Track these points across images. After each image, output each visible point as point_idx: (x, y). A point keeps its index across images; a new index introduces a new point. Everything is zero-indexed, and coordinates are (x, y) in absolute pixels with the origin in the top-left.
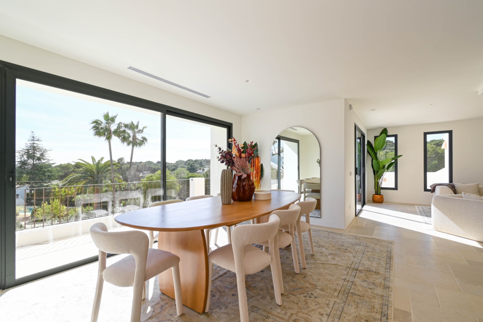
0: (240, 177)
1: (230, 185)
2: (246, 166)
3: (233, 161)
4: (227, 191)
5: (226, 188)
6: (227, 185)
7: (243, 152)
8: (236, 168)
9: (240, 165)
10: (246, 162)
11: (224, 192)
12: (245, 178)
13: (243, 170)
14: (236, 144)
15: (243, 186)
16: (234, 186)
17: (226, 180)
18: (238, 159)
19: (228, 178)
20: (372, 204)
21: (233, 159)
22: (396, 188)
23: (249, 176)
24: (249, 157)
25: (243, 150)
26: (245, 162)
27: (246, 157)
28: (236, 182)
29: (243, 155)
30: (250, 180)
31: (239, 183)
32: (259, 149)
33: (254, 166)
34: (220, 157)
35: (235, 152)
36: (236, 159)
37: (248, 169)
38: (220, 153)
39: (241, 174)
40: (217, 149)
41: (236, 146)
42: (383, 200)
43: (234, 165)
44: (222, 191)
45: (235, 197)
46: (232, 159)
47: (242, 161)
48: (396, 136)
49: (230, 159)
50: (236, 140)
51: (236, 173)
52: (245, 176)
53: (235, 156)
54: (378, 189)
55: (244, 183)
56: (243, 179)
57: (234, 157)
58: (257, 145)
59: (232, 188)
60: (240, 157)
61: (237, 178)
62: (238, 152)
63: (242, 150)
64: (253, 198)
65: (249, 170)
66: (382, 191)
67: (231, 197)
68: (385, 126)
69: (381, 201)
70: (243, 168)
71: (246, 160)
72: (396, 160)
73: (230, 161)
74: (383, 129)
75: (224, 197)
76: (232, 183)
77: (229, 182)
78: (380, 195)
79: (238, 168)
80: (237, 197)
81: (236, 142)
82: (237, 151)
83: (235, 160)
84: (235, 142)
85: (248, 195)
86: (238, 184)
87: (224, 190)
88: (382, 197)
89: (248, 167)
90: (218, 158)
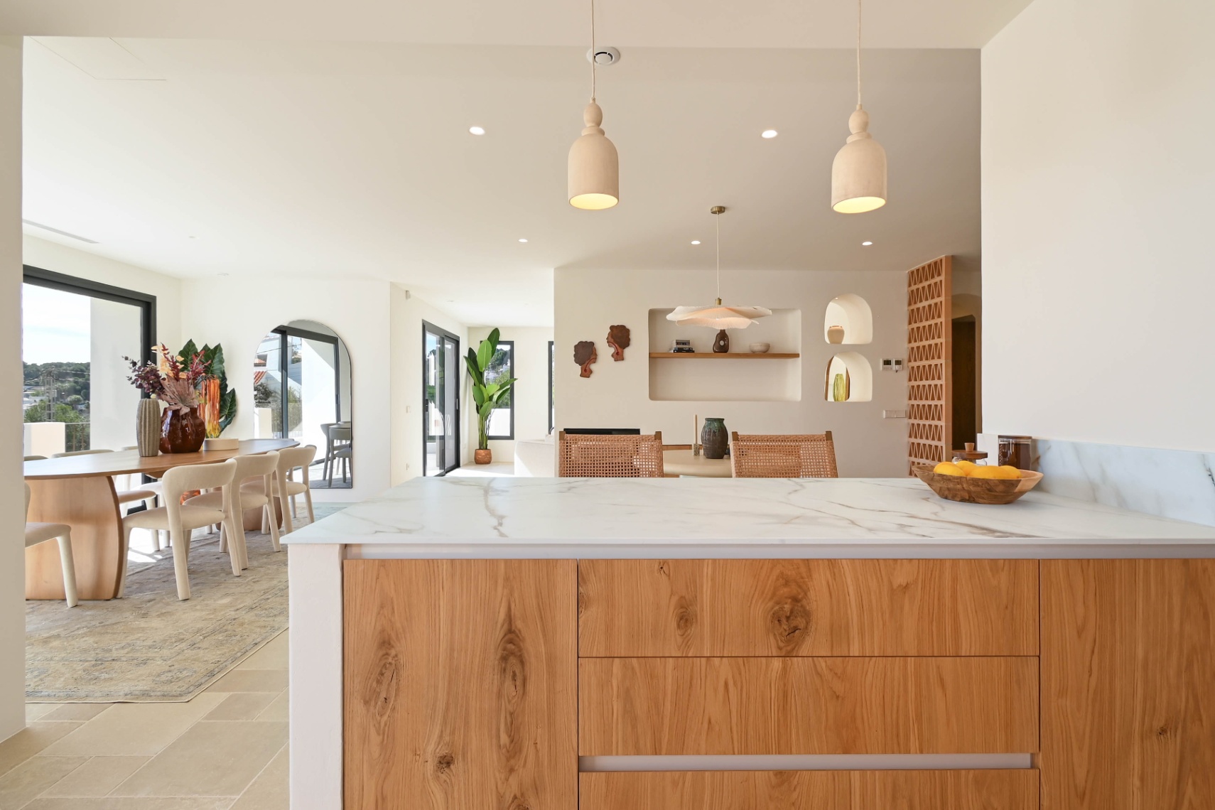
0: (176, 413)
1: (156, 425)
2: (188, 395)
3: (161, 385)
4: (151, 435)
5: (149, 431)
6: (149, 425)
7: (183, 370)
8: (168, 398)
9: (176, 393)
10: (189, 388)
11: (145, 436)
12: (186, 414)
13: (183, 400)
14: (168, 356)
15: (183, 428)
16: (163, 428)
17: (147, 416)
18: (173, 383)
19: (152, 413)
20: (474, 467)
21: (162, 381)
22: (511, 437)
23: (193, 411)
24: (194, 379)
25: (183, 366)
26: (187, 386)
27: (188, 379)
28: (168, 420)
29: (183, 375)
30: (197, 418)
31: (174, 422)
32: (224, 356)
33: (206, 394)
34: (134, 378)
35: (163, 369)
36: (168, 381)
37: (193, 399)
38: (135, 371)
39: (179, 408)
40: (129, 364)
41: (168, 360)
42: (491, 458)
43: (163, 393)
44: (141, 435)
45: (166, 446)
46: (160, 382)
47: (180, 385)
48: (511, 343)
49: (155, 382)
50: (167, 350)
51: (167, 405)
52: (185, 410)
53: (166, 377)
54: (484, 439)
55: (185, 422)
56: (182, 416)
57: (164, 379)
58: (221, 350)
59: (159, 430)
60: (177, 378)
61: (170, 414)
62: (172, 370)
63: (181, 366)
64: (203, 447)
65: (195, 400)
66: (489, 442)
67: (158, 447)
68: (496, 326)
69: (486, 459)
70: (182, 397)
71: (188, 383)
72: (512, 386)
73: (155, 385)
74: (494, 329)
75: (145, 444)
76: (160, 422)
77: (154, 420)
78: (486, 449)
79: (173, 396)
80: (171, 447)
81: (168, 353)
82: (170, 368)
83: (166, 383)
84: (166, 352)
85: (193, 442)
86: (171, 424)
87: (145, 433)
88: (489, 454)
89: (194, 396)
90: (131, 379)
